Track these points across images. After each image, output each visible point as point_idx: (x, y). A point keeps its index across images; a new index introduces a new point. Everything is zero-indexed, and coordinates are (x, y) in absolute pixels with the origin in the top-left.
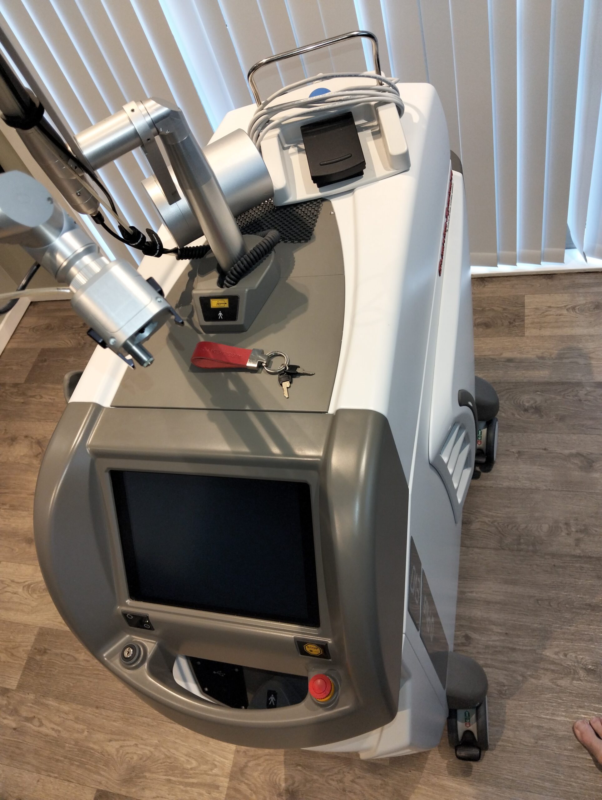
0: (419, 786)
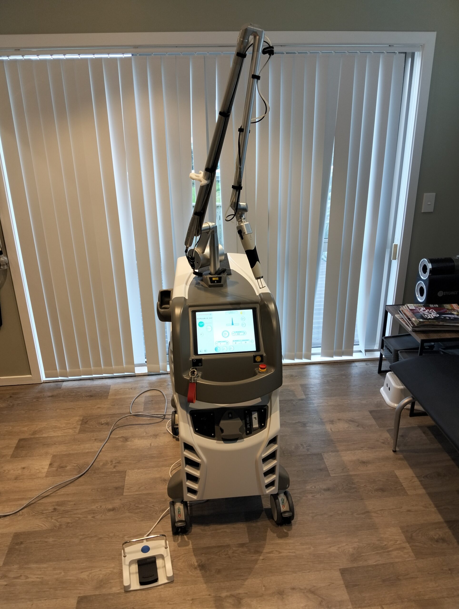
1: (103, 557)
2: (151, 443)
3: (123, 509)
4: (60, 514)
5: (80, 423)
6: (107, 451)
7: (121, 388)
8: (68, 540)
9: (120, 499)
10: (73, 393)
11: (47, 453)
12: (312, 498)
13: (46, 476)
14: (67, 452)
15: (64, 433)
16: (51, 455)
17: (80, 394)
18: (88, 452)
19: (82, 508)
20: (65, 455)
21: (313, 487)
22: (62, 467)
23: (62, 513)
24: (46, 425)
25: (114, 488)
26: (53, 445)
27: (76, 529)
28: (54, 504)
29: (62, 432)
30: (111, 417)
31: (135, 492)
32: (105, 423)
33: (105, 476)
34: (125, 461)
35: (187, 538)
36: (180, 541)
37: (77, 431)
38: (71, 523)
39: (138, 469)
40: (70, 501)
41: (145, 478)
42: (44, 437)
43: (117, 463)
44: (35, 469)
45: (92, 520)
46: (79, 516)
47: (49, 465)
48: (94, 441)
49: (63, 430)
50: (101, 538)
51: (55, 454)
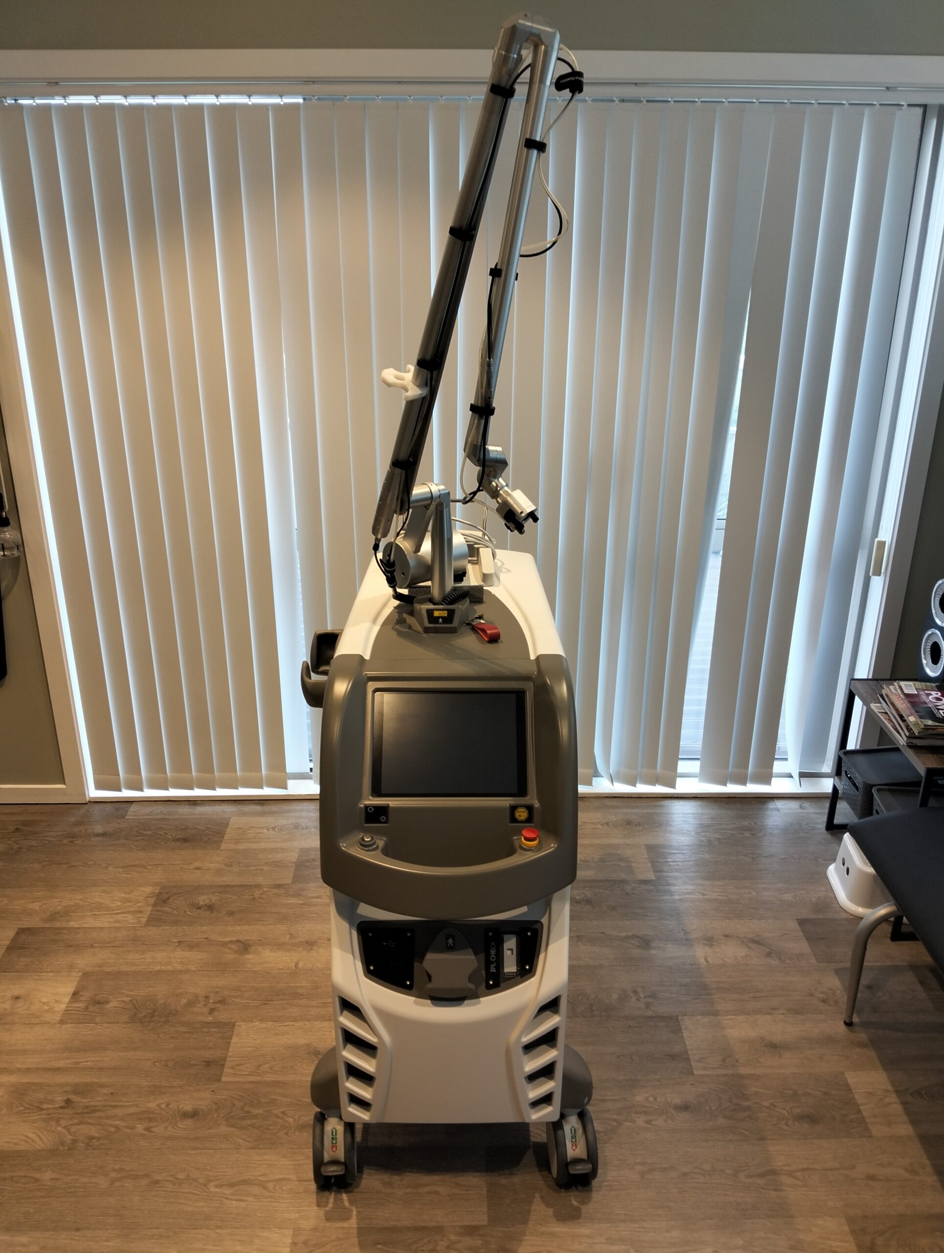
0: (526, 1238)
1: (157, 1228)
2: (299, 961)
3: (215, 1115)
4: (78, 1114)
5: (152, 901)
6: (201, 972)
7: (252, 827)
8: (85, 1180)
9: (213, 1091)
10: (150, 829)
11: (71, 967)
12: (646, 1125)
13: (62, 1022)
14: (114, 968)
15: (115, 922)
16: (79, 972)
17: (162, 833)
18: (159, 971)
19: (127, 1104)
20: (109, 973)
21: (651, 1099)
22: (99, 1003)
23: (82, 1113)
24: (81, 900)
25: (204, 1061)
26: (87, 947)
27: (107, 1154)
28: (68, 1089)
29: (112, 920)
30: (220, 893)
31: (249, 1077)
32: (206, 905)
33: (188, 1033)
34: (235, 1000)
35: (349, 1200)
36: (330, 1205)
37: (144, 920)
38: (99, 1139)
39: (262, 1021)
40: (102, 1086)
41: (274, 1043)
42: (72, 928)
43: (219, 1002)
44: (40, 1001)
45: (145, 1135)
46: (117, 1122)
47: (71, 995)
48: (176, 946)
49: (114, 914)
50: (157, 1182)
51: (88, 969)
